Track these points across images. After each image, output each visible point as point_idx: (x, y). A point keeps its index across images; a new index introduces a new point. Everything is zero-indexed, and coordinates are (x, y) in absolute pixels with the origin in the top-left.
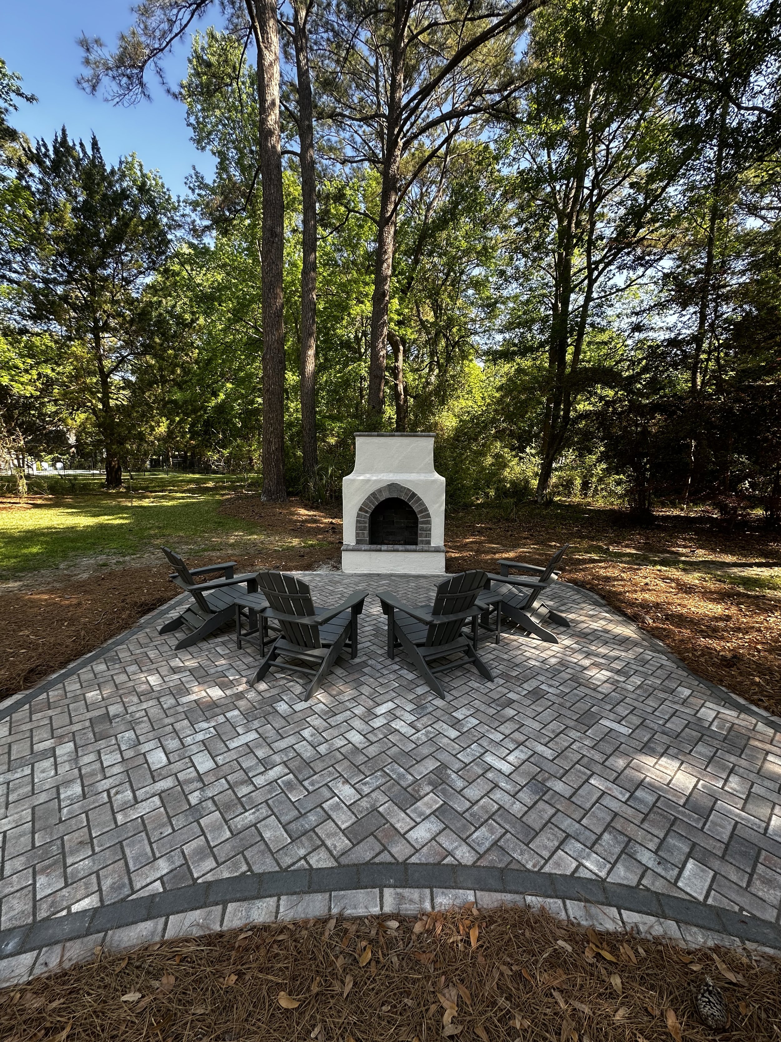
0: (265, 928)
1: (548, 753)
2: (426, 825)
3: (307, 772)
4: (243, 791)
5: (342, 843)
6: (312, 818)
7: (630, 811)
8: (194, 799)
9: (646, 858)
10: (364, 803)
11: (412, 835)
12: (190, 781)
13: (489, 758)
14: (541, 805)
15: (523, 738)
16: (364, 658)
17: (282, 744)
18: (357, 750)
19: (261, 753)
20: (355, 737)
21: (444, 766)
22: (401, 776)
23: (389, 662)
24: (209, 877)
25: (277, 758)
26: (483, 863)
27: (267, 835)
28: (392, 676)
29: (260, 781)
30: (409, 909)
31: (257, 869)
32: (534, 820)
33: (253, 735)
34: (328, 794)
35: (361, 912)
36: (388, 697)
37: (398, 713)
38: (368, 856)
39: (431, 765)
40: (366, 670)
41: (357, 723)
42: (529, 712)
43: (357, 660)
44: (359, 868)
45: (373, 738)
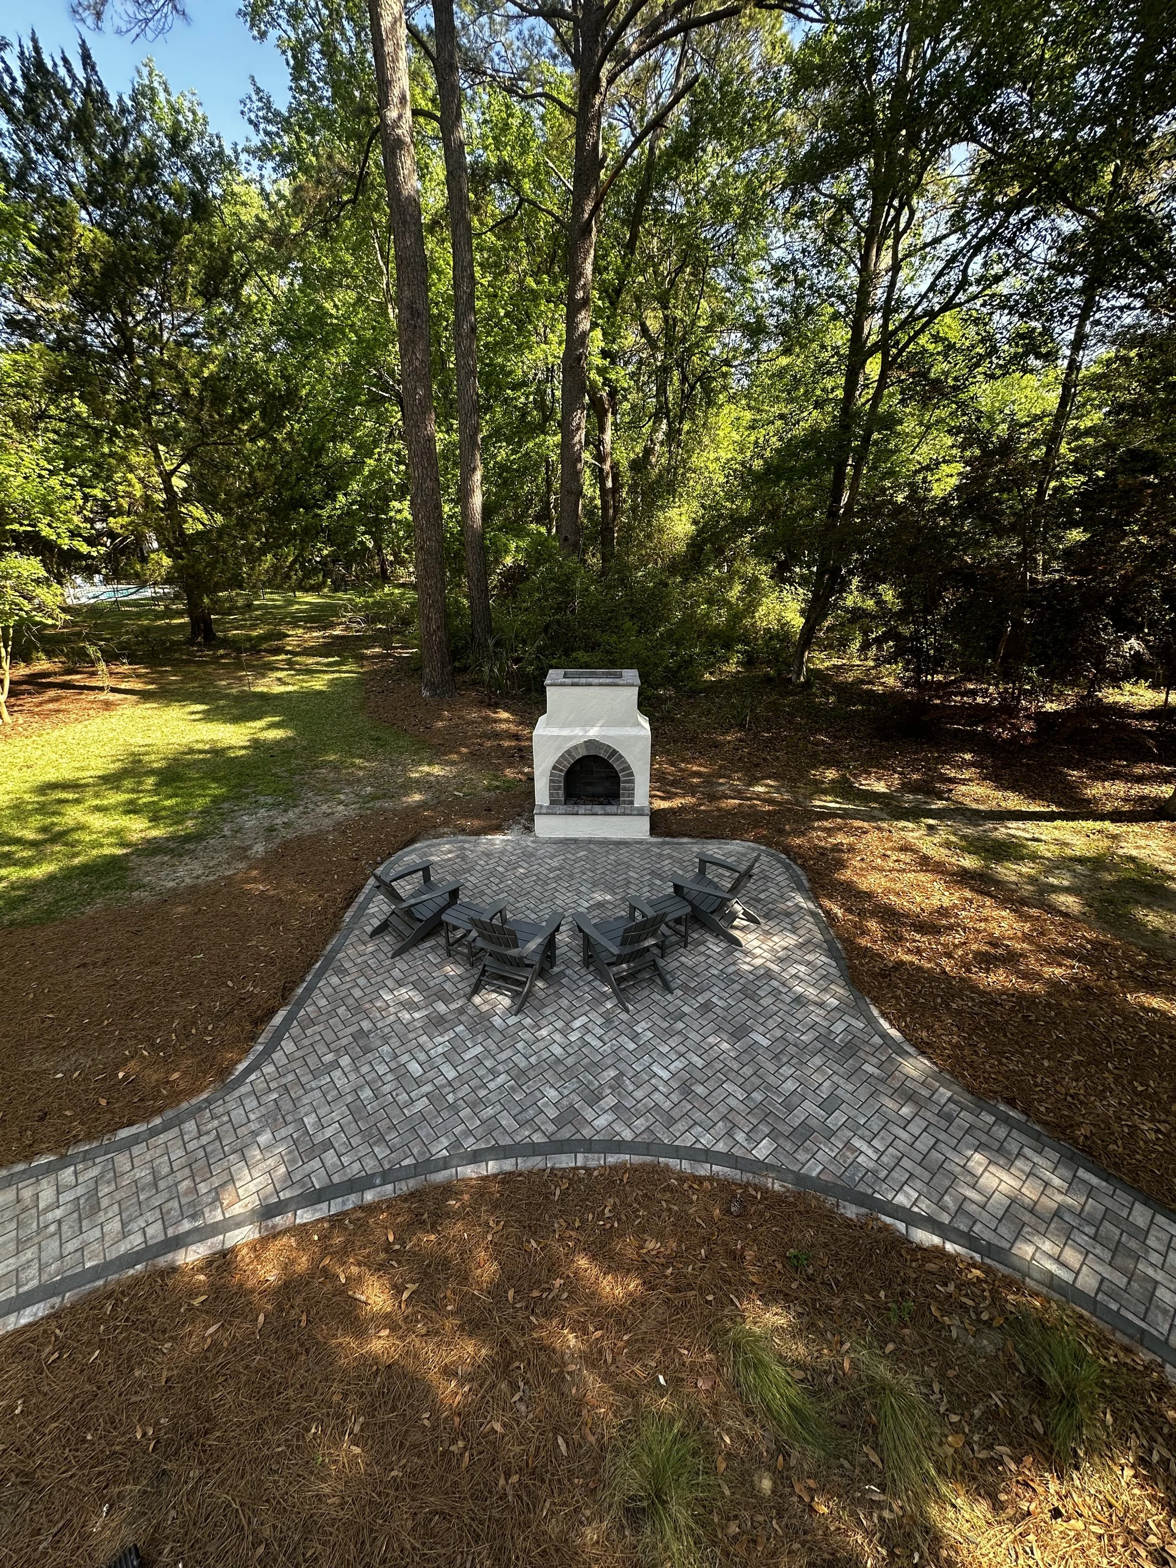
0: (510, 1173)
1: (700, 1063)
2: (606, 1116)
3: (523, 1079)
4: (482, 1093)
5: (551, 1128)
6: (531, 1112)
7: (742, 1107)
8: (450, 1098)
9: (740, 1137)
10: (565, 1102)
11: (596, 1123)
12: (444, 1086)
13: (655, 1068)
14: (684, 1103)
15: (684, 1049)
16: (563, 967)
17: (503, 1056)
18: (559, 1061)
19: (489, 1063)
20: (557, 1050)
21: (622, 1074)
22: (590, 1082)
23: (583, 971)
24: (474, 1147)
25: (500, 1068)
26: (638, 1139)
27: (503, 1123)
28: (587, 989)
29: (492, 1086)
30: (592, 1164)
31: (501, 1143)
32: (676, 1114)
33: (479, 1049)
34: (540, 1096)
35: (564, 1165)
36: (582, 1010)
37: (590, 1026)
38: (568, 1135)
39: (612, 1073)
40: (564, 981)
41: (557, 1037)
42: (696, 1026)
43: (556, 970)
44: (562, 1142)
45: (571, 1051)
